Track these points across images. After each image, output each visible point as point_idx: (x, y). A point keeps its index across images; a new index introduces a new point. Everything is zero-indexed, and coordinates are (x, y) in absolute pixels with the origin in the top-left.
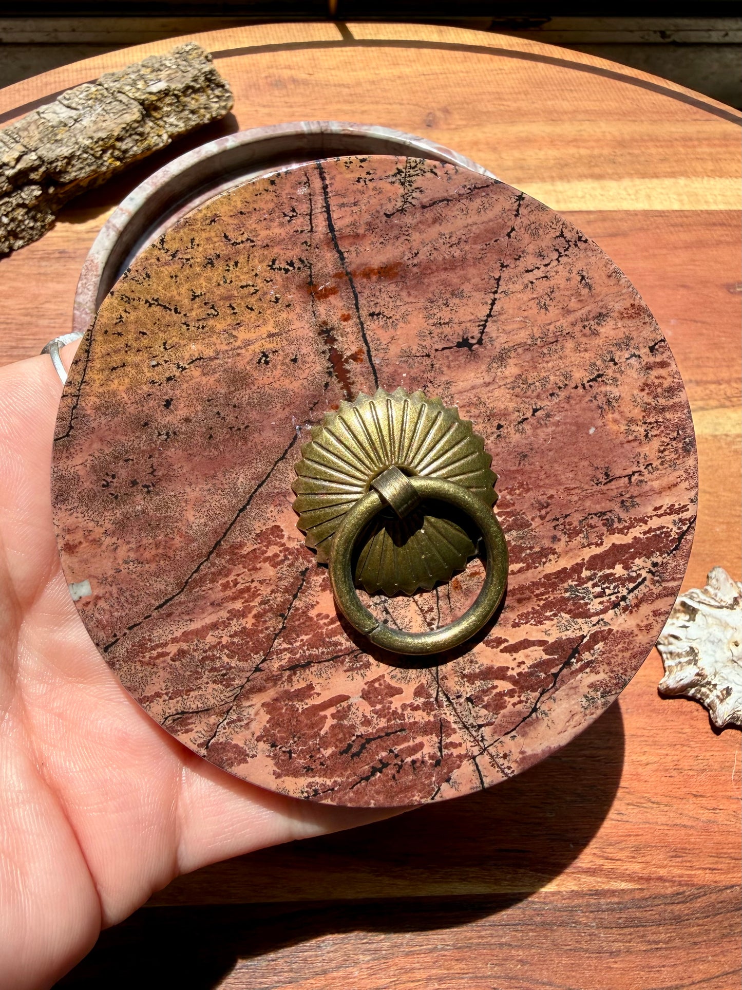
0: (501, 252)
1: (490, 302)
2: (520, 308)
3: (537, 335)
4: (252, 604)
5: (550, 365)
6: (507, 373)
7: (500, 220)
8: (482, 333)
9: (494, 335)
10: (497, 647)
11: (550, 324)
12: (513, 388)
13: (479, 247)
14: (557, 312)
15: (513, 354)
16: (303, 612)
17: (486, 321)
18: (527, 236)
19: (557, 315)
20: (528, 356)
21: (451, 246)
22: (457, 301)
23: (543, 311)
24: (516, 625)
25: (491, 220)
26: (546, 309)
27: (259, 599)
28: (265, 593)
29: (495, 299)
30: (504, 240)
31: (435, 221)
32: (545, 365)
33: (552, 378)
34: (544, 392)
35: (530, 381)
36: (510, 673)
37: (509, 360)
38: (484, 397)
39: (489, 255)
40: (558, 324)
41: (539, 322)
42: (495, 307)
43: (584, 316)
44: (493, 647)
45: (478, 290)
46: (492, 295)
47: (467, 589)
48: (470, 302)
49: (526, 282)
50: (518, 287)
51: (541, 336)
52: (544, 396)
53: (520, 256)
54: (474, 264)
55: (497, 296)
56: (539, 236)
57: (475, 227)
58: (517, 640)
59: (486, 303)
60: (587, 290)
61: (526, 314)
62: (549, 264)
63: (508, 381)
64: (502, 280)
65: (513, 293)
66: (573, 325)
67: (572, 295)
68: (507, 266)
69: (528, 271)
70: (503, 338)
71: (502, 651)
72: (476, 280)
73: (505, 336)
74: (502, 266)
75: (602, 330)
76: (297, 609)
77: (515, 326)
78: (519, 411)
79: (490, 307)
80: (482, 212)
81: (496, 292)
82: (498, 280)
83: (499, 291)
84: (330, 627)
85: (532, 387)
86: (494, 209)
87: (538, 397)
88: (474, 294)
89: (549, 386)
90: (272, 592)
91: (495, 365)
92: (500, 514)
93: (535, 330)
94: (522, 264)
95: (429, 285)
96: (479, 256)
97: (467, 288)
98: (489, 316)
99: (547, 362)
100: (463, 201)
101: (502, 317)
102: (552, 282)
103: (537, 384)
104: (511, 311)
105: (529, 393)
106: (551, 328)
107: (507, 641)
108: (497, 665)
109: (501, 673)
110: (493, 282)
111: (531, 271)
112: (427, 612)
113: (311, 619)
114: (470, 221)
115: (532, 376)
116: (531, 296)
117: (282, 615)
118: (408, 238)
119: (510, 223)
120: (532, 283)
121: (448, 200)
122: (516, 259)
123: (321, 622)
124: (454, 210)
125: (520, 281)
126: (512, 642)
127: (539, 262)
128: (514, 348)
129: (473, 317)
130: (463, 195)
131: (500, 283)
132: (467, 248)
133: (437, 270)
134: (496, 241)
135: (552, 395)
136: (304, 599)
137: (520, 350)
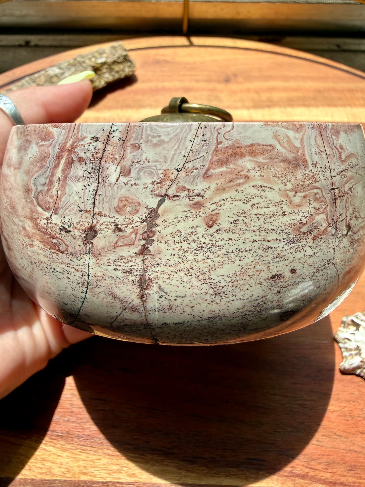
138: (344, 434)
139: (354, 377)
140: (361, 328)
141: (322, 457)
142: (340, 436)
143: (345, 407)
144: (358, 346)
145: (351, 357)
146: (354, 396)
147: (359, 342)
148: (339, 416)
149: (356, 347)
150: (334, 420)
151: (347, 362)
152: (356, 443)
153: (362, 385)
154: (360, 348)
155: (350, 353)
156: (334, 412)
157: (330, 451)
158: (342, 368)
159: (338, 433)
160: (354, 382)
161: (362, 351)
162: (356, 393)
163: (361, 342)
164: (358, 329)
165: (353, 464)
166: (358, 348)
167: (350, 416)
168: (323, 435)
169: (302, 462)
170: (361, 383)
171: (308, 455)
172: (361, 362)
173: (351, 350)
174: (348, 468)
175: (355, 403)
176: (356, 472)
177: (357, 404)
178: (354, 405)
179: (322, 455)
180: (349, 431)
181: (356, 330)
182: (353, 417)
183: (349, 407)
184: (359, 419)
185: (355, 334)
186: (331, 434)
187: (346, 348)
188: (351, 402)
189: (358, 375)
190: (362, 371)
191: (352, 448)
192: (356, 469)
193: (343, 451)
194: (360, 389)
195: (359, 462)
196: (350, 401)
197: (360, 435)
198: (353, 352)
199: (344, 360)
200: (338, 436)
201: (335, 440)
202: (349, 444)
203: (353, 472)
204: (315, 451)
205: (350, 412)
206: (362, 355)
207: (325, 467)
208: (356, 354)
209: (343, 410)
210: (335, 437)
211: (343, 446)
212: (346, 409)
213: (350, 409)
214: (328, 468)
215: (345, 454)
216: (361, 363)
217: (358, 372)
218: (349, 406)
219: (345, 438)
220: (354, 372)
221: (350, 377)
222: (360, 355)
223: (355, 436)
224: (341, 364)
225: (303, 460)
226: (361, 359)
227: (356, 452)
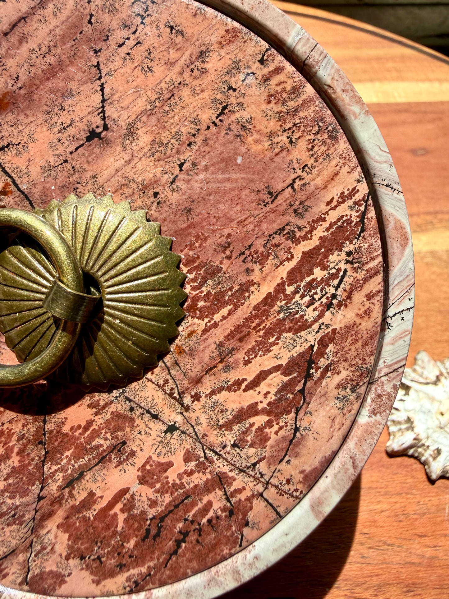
0: (89, 40)
1: (99, 89)
2: (128, 81)
3: (153, 98)
4: (11, 444)
5: (176, 118)
6: (141, 144)
7: (77, 13)
8: (104, 119)
9: (115, 116)
10: (239, 389)
11: (160, 83)
12: (153, 155)
13: (69, 46)
14: (162, 69)
15: (139, 125)
16: (58, 432)
17: (103, 107)
18: (106, 15)
19: (163, 71)
20: (153, 120)
21: (44, 56)
22: (70, 101)
23: (149, 74)
24: (247, 363)
25: (68, 17)
26: (151, 71)
27: (15, 437)
28: (18, 430)
29: (103, 84)
30: (88, 29)
31: (21, 42)
32: (172, 121)
33: (183, 130)
34: (182, 145)
35: (165, 142)
36: (260, 407)
37: (138, 132)
38: (131, 175)
39: (80, 48)
40: (168, 79)
41: (150, 86)
42: (106, 91)
43: (188, 61)
44: (235, 391)
45: (85, 83)
46: (98, 82)
47: (191, 350)
48: (82, 97)
49: (123, 55)
50: (118, 63)
51: (157, 97)
52: (183, 149)
53: (108, 36)
54: (71, 62)
55: (103, 80)
56: (117, 10)
57: (57, 30)
58: (254, 375)
59: (97, 91)
60: (180, 37)
61: (135, 84)
62: (136, 30)
63: (146, 150)
64: (101, 64)
65: (115, 71)
66: (181, 73)
67: (169, 48)
68: (100, 50)
69: (120, 46)
70: (125, 115)
71: (245, 391)
72: (79, 75)
73: (126, 112)
74: (96, 52)
75: (208, 66)
76: (51, 432)
77: (131, 99)
78: (166, 173)
79: (100, 93)
80: (58, 14)
81: (100, 78)
82: (98, 66)
83: (103, 75)
84: (86, 435)
85: (169, 146)
86: (68, 7)
87: (178, 152)
88: (83, 88)
89: (183, 138)
90: (23, 426)
91: (128, 142)
92: (190, 272)
93: (149, 94)
94: (113, 42)
95: (40, 99)
96: (72, 53)
97: (73, 85)
98: (103, 101)
99: (173, 117)
100: (38, 12)
101: (116, 97)
102: (146, 46)
103: (172, 141)
104: (121, 88)
105: (169, 152)
106: (163, 85)
107: (245, 380)
108: (245, 405)
109: (253, 410)
110: (94, 70)
111: (123, 44)
112: (164, 385)
113: (66, 435)
114: (51, 27)
115: (165, 136)
116: (132, 67)
117: (41, 443)
118: (4, 67)
119: (86, 12)
120: (128, 54)
121: (24, 18)
122: (105, 40)
123: (77, 434)
124: (33, 23)
125: (117, 58)
126: (250, 378)
127: (125, 33)
128: (137, 119)
129: (90, 109)
130: (35, 7)
131: (101, 67)
132: (59, 51)
133: (41, 83)
134: (81, 33)
135: (190, 145)
136: (53, 420)
137: (144, 119)
138: (397, 542)
139: (406, 459)
140: (411, 392)
141: (369, 579)
142: (391, 545)
143: (396, 502)
144: (408, 418)
145: (400, 433)
146: (408, 485)
147: (410, 411)
148: (389, 517)
149: (406, 418)
150: (382, 524)
151: (396, 440)
152: (414, 551)
153: (416, 468)
154: (412, 420)
155: (399, 427)
156: (382, 512)
157: (380, 569)
158: (389, 450)
159: (389, 542)
160: (406, 467)
161: (414, 424)
162: (410, 480)
163: (413, 411)
164: (407, 394)
165: (410, 582)
166: (409, 420)
167: (403, 515)
168: (370, 548)
169: (344, 590)
170: (415, 466)
171: (350, 580)
172: (415, 439)
173: (399, 423)
174: (405, 589)
175: (409, 496)
176: (415, 593)
177: (412, 496)
178: (408, 499)
179: (369, 577)
180: (403, 536)
181: (405, 395)
182: (406, 515)
183: (402, 502)
184: (415, 517)
185: (403, 401)
186: (380, 544)
187: (393, 421)
188: (403, 495)
189: (412, 456)
190: (416, 451)
191: (408, 560)
192: (415, 589)
193: (397, 566)
194: (414, 474)
195: (418, 578)
196: (402, 493)
197: (418, 540)
198: (404, 426)
199: (392, 437)
200: (389, 545)
201: (385, 552)
202: (403, 554)
203: (412, 594)
204: (360, 573)
205: (403, 509)
206: (415, 430)
207: (375, 593)
208: (408, 429)
209: (394, 507)
210: (386, 547)
211: (397, 559)
212: (398, 506)
213: (402, 504)
214: (378, 594)
215: (400, 570)
216: (415, 441)
217: (411, 452)
218: (401, 500)
219: (398, 547)
220: (405, 453)
221: (399, 460)
222: (413, 430)
223: (412, 542)
224: (388, 444)
225: (345, 588)
226: (414, 436)
227: (413, 563)
